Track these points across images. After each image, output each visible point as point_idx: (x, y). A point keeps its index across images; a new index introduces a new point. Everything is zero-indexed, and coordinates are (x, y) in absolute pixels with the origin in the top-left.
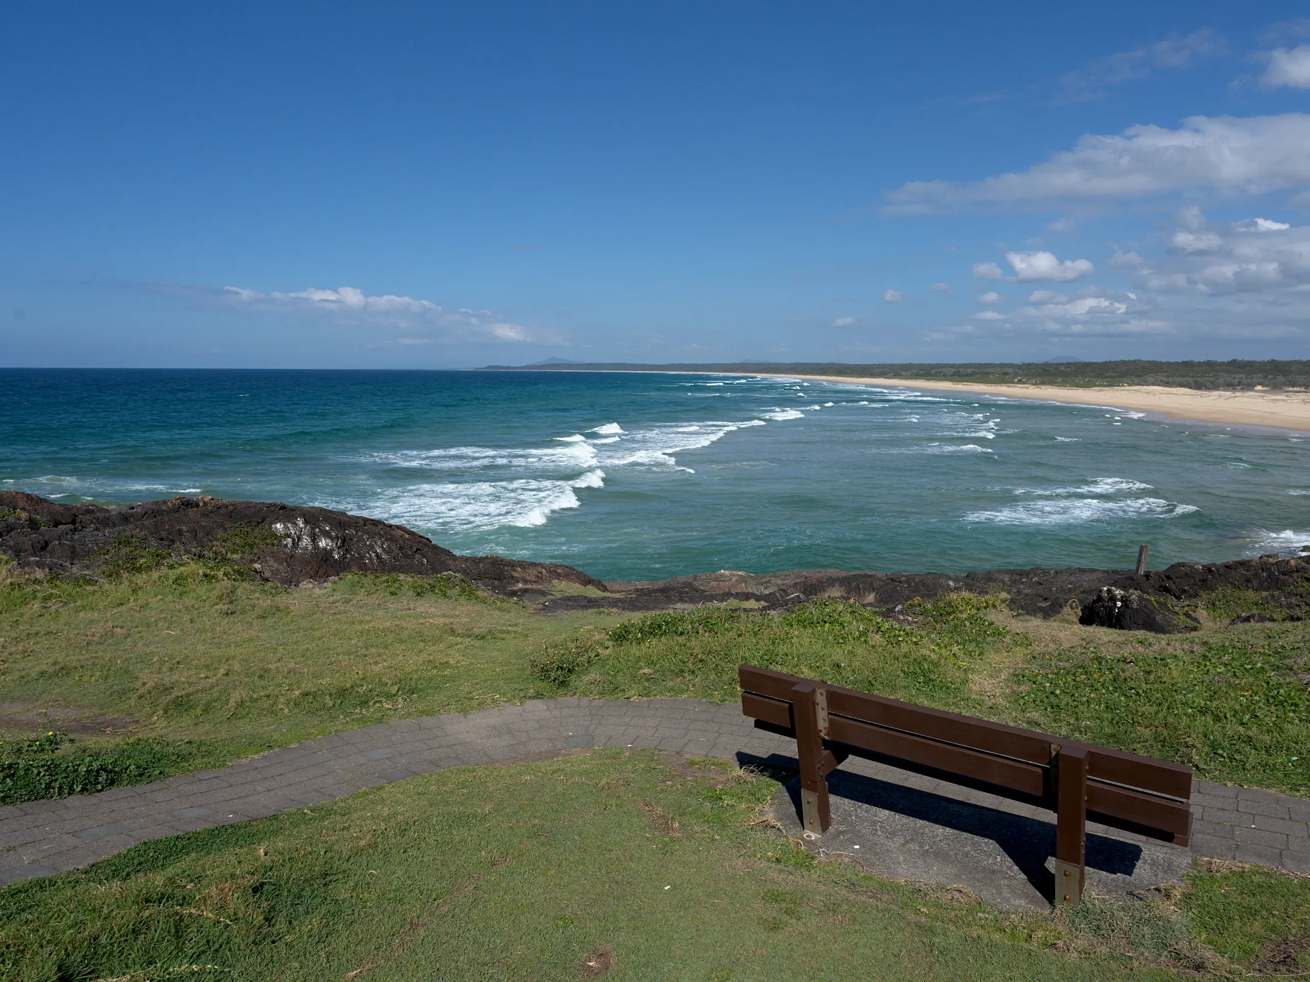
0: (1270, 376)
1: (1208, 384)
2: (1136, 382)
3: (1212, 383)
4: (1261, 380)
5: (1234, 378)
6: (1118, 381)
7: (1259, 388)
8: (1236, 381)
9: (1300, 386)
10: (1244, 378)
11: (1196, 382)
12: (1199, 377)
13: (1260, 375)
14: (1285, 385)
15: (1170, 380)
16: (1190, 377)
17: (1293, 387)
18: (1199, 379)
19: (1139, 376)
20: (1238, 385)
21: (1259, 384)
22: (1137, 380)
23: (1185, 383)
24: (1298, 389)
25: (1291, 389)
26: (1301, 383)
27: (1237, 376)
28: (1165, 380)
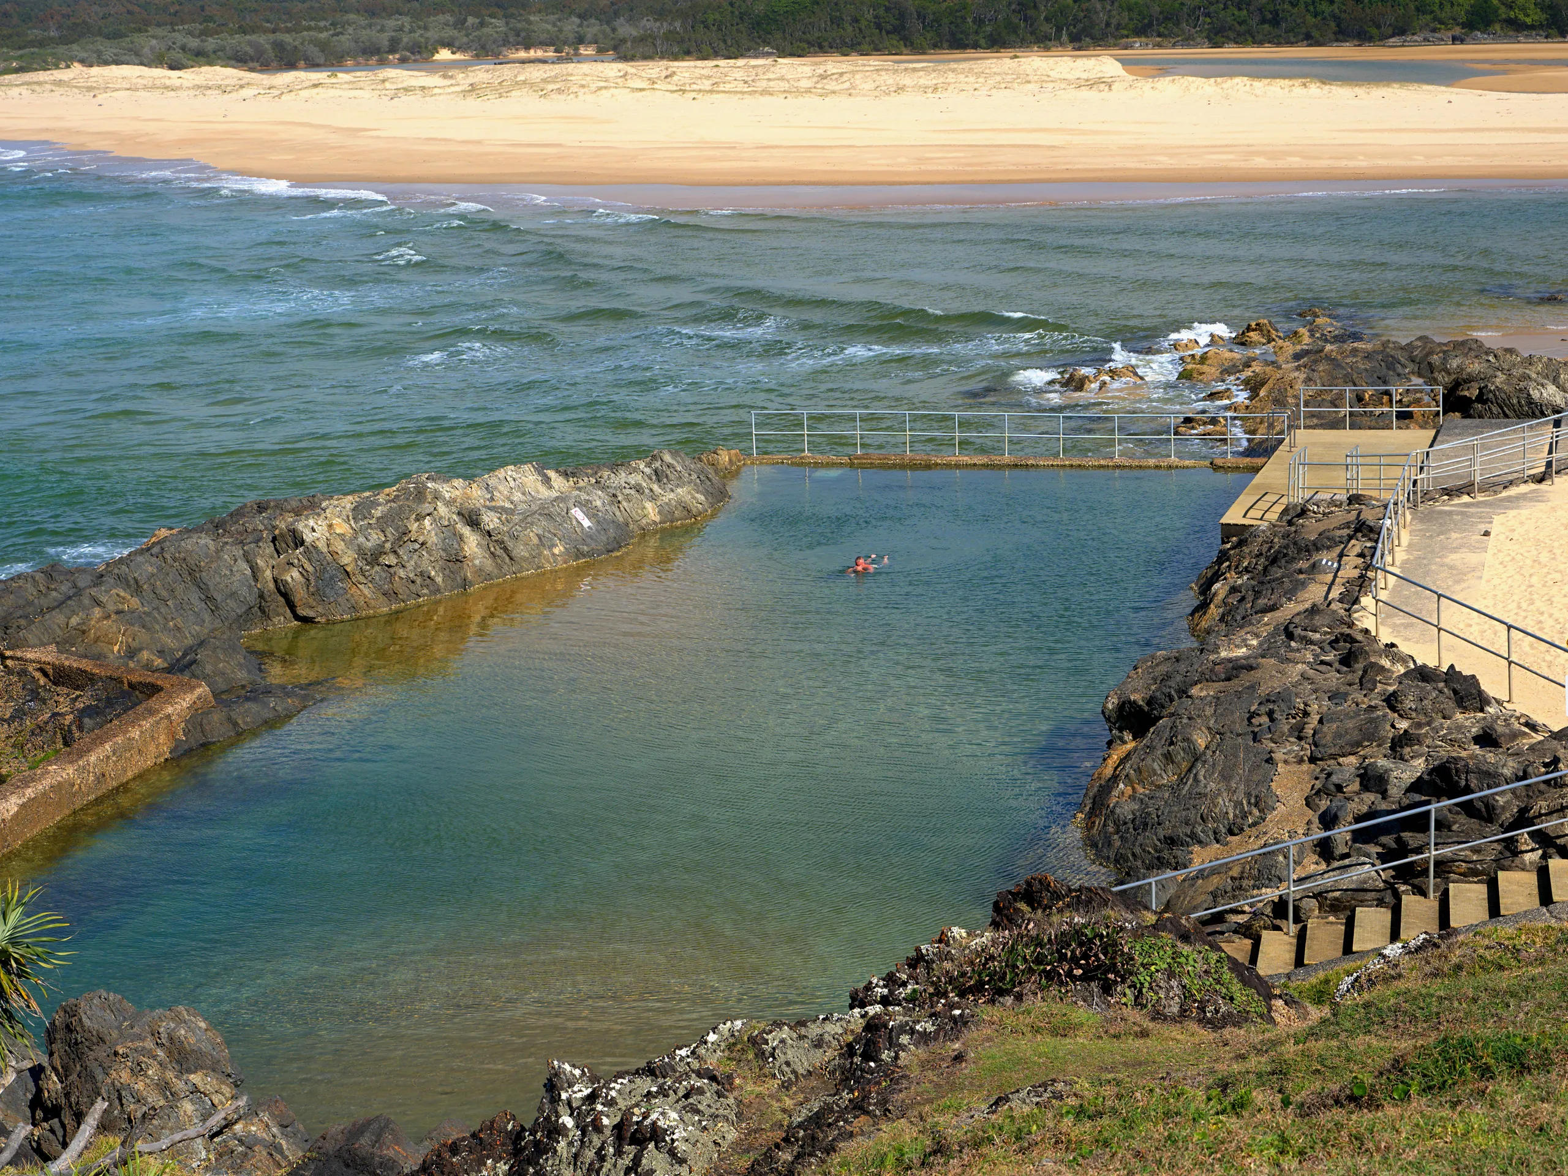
0: (471, 20)
1: (313, 51)
2: (108, 54)
3: (323, 46)
4: (450, 32)
5: (382, 30)
6: (53, 55)
7: (444, 54)
8: (384, 39)
9: (543, 44)
10: (407, 27)
11: (279, 47)
12: (288, 31)
13: (448, 17)
14: (506, 43)
15: (211, 43)
16: (265, 31)
17: (527, 48)
18: (287, 38)
19: (115, 36)
20: (392, 50)
21: (449, 44)
22: (109, 49)
23: (250, 51)
24: (540, 54)
25: (522, 54)
26: (543, 37)
27: (391, 23)
28: (194, 43)
